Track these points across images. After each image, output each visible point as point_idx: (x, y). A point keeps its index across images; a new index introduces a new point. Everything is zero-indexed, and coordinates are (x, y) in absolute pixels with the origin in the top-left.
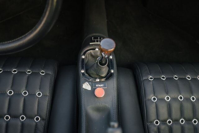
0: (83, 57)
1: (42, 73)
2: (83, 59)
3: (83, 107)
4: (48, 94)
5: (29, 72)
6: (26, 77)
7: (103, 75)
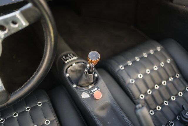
0: (68, 75)
1: (40, 104)
2: (69, 77)
3: (91, 112)
4: (54, 119)
5: (28, 109)
6: (28, 114)
7: (92, 81)
